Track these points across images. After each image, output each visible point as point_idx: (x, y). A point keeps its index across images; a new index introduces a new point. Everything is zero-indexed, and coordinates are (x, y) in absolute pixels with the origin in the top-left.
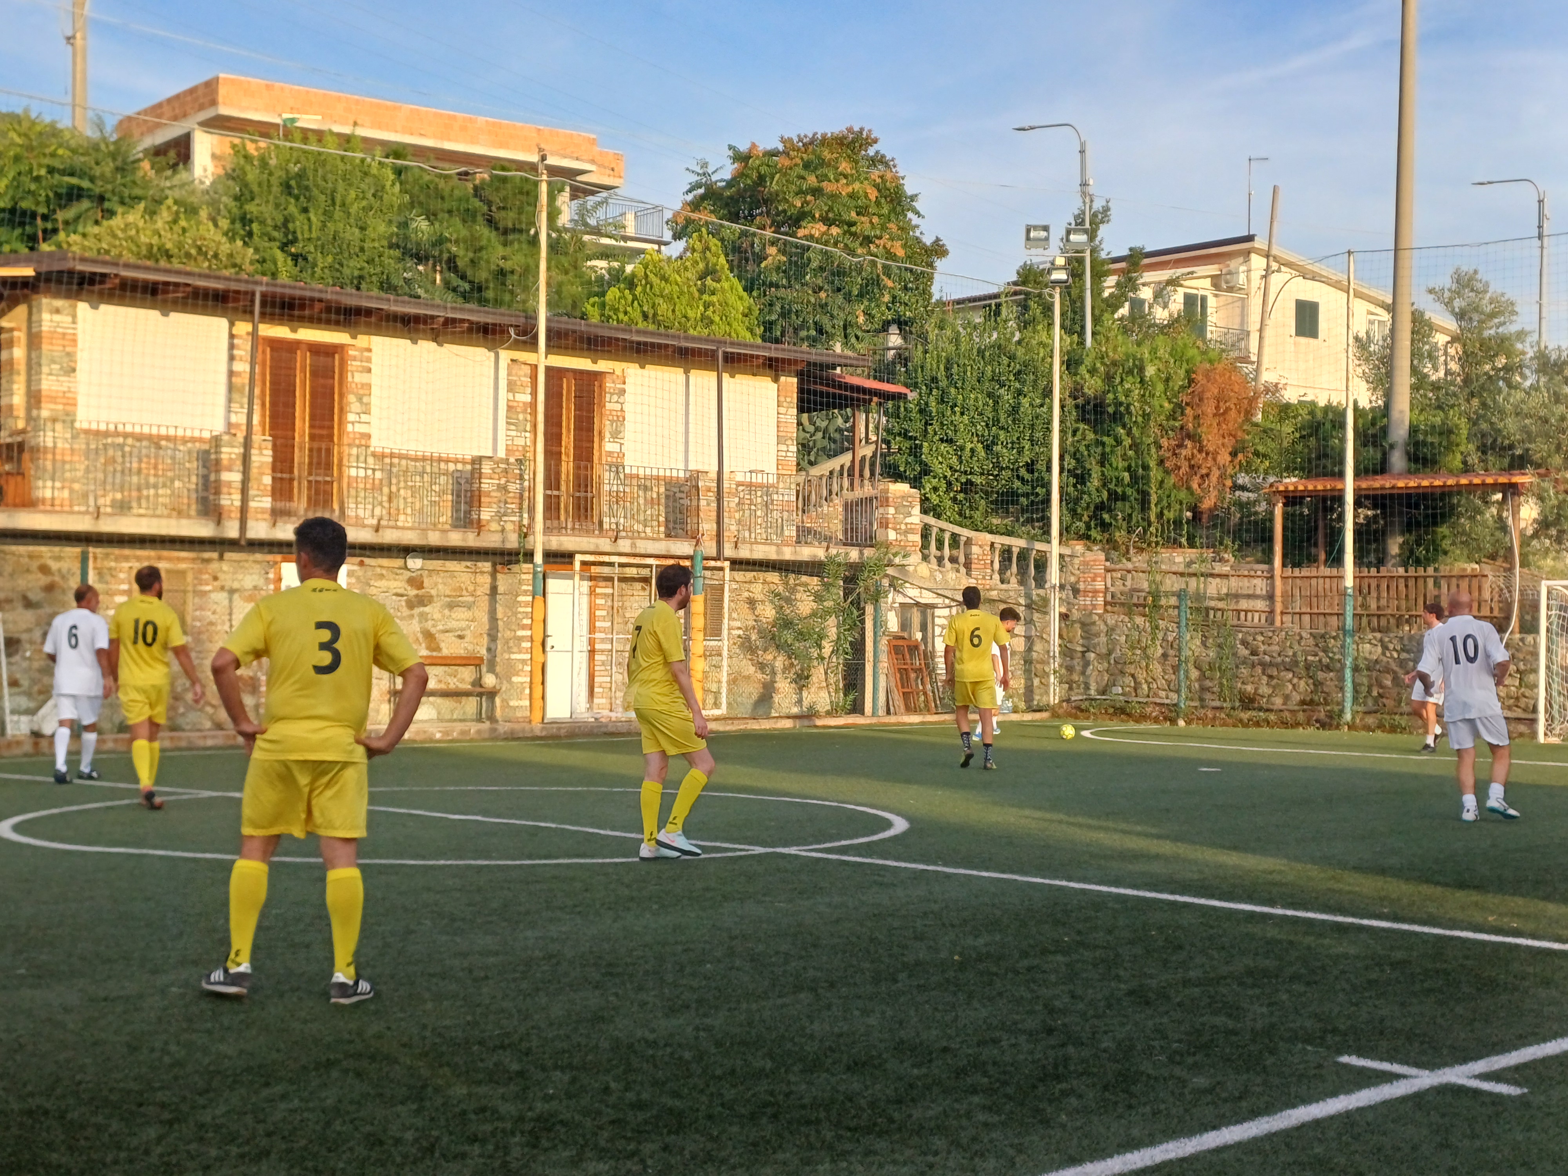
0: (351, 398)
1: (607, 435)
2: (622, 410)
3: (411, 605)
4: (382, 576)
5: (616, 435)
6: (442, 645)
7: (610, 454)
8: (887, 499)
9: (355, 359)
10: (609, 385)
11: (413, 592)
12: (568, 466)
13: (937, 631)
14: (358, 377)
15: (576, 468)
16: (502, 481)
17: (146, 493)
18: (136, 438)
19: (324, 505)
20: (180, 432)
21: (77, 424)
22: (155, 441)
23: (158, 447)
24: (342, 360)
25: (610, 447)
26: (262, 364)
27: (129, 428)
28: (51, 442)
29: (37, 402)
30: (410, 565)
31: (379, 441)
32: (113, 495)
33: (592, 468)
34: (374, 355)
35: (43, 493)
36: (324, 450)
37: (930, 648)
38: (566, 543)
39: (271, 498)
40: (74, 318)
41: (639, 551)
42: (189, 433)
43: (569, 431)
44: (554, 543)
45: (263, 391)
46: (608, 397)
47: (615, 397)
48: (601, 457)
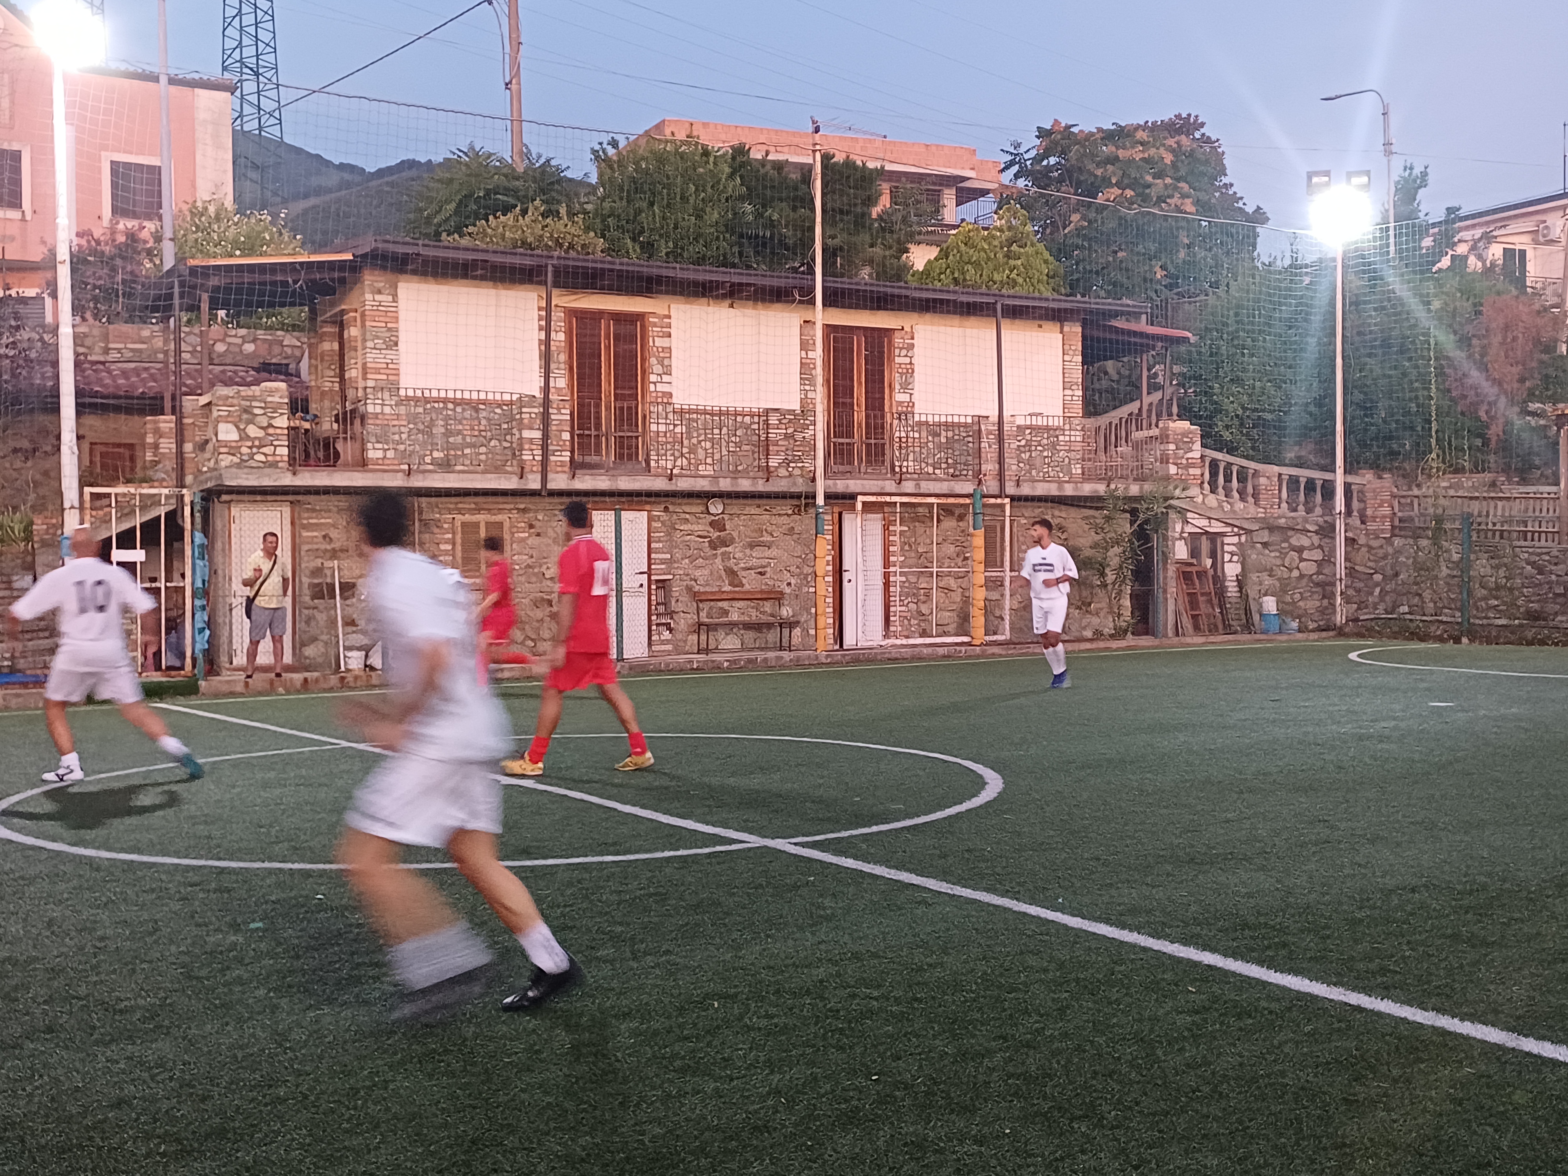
0: (653, 361)
1: (897, 387)
2: (911, 363)
3: (713, 546)
4: (687, 521)
5: (906, 386)
6: (744, 581)
7: (900, 403)
8: (1168, 436)
9: (655, 325)
10: (897, 340)
11: (715, 534)
12: (860, 415)
13: (1227, 557)
14: (659, 342)
15: (867, 417)
16: (790, 431)
17: (467, 451)
18: (456, 402)
19: (630, 458)
20: (498, 397)
21: (402, 392)
22: (474, 406)
23: (477, 410)
24: (643, 327)
25: (900, 397)
26: (569, 333)
27: (451, 395)
28: (378, 409)
29: (365, 373)
30: (712, 510)
31: (680, 399)
32: (436, 454)
33: (883, 417)
34: (673, 321)
35: (374, 453)
36: (629, 408)
37: (1219, 573)
38: (852, 485)
39: (572, 452)
40: (395, 297)
41: (922, 491)
42: (507, 397)
43: (860, 383)
44: (841, 486)
45: (570, 357)
46: (897, 351)
47: (904, 352)
48: (891, 406)
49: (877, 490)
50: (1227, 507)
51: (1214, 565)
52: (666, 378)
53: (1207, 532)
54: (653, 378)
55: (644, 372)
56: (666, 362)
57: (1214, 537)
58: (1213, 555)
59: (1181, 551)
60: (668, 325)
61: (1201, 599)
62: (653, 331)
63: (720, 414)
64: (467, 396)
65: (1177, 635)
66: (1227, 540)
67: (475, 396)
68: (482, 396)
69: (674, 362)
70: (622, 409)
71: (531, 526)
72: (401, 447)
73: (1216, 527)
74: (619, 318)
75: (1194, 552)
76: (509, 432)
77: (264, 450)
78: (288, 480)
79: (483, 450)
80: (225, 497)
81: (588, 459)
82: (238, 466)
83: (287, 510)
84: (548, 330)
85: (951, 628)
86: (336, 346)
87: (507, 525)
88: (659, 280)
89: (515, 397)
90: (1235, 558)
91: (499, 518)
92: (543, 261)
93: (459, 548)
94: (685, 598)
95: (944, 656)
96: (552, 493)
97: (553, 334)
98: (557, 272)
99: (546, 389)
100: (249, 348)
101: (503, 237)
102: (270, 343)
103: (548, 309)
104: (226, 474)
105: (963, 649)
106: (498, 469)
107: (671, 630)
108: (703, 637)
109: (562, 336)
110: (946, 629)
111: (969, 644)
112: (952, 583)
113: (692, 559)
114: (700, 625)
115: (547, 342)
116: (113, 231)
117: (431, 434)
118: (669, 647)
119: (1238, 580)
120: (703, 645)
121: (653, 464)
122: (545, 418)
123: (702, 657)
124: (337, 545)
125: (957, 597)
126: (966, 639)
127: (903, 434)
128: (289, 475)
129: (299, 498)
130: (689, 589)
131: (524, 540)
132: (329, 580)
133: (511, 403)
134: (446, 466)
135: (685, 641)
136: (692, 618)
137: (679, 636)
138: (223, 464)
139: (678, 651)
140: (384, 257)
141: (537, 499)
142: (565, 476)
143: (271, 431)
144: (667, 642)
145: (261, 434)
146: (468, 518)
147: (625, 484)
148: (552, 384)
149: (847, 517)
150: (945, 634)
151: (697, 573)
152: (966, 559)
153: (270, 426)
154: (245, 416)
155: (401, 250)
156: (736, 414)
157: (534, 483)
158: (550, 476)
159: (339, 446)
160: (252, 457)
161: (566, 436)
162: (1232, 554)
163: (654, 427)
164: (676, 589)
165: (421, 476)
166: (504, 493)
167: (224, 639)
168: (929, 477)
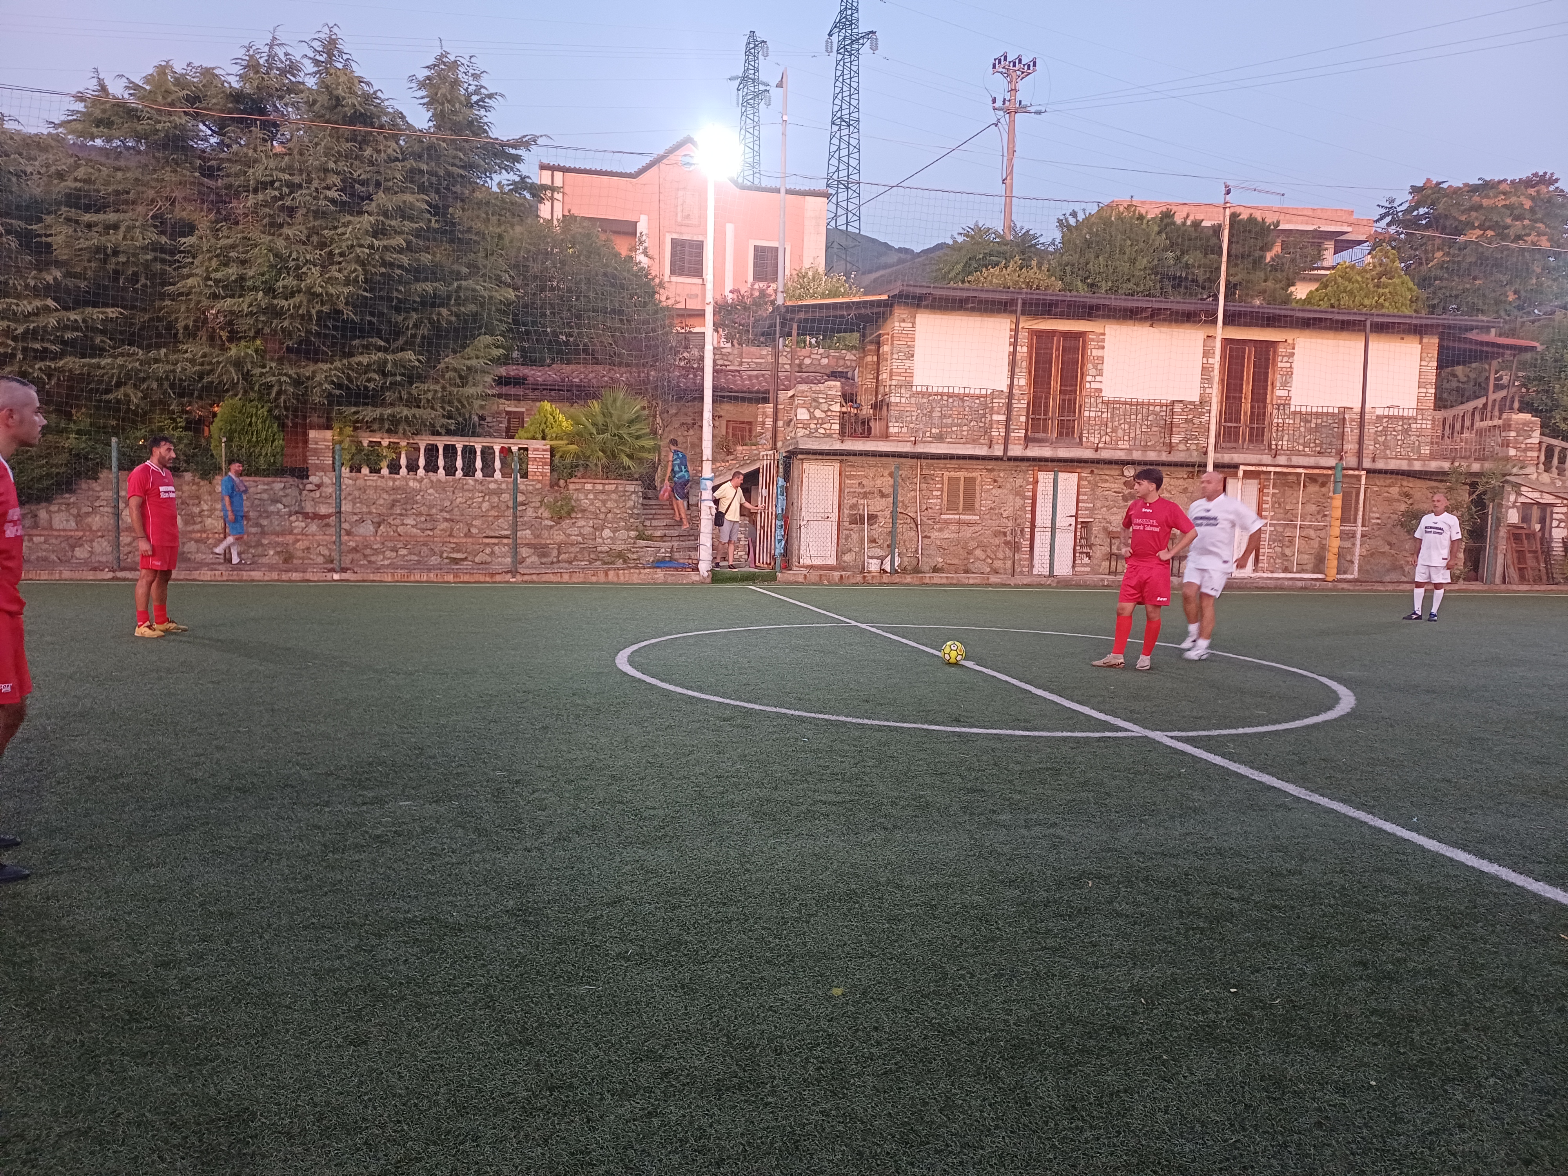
0: (1090, 366)
1: (1278, 385)
2: (1291, 367)
4: (1106, 481)
5: (1285, 385)
7: (1280, 397)
8: (1510, 425)
9: (1093, 340)
10: (1281, 350)
12: (1246, 406)
13: (1555, 523)
14: (1095, 353)
15: (1252, 407)
16: (1190, 417)
17: (954, 429)
18: (949, 395)
19: (1067, 435)
20: (978, 392)
21: (914, 388)
22: (961, 397)
23: (963, 401)
24: (1084, 342)
25: (1279, 393)
26: (1030, 347)
27: (946, 390)
28: (898, 400)
29: (891, 376)
30: (1126, 473)
31: (1108, 393)
32: (934, 431)
33: (1265, 407)
34: (1106, 337)
35: (893, 430)
36: (1069, 400)
37: (1547, 536)
38: (1236, 458)
39: (1027, 430)
40: (914, 323)
41: (1293, 464)
42: (984, 392)
43: (1248, 383)
44: (1227, 458)
45: (1030, 364)
46: (1280, 358)
47: (1285, 359)
48: (1272, 400)
49: (1256, 462)
50: (1559, 483)
51: (1542, 529)
52: (1098, 379)
53: (1538, 503)
54: (1089, 378)
55: (1082, 375)
56: (1099, 367)
57: (1544, 508)
58: (1542, 521)
59: (1513, 517)
60: (1103, 341)
61: (1529, 555)
62: (1091, 344)
63: (1137, 404)
64: (956, 391)
65: (1504, 582)
66: (1556, 510)
67: (962, 391)
68: (967, 391)
69: (1106, 367)
70: (1064, 400)
71: (995, 481)
72: (911, 426)
73: (1548, 499)
74: (1067, 335)
75: (1525, 518)
76: (984, 415)
77: (824, 426)
78: (837, 446)
79: (965, 428)
80: (799, 457)
81: (1037, 435)
82: (808, 436)
83: (838, 467)
84: (1015, 344)
85: (1309, 567)
86: (875, 358)
87: (978, 479)
88: (1098, 307)
89: (989, 392)
90: (1563, 524)
91: (973, 475)
92: (1016, 296)
93: (945, 494)
94: (1102, 535)
95: (1302, 588)
96: (1010, 459)
97: (1019, 348)
98: (1024, 304)
99: (1011, 386)
100: (825, 361)
101: (991, 282)
102: (838, 358)
103: (1016, 330)
104: (800, 441)
105: (1318, 583)
106: (974, 442)
107: (1088, 555)
108: (1113, 563)
109: (1025, 349)
110: (1305, 567)
111: (1323, 580)
112: (1312, 533)
113: (1109, 508)
114: (1112, 554)
115: (1014, 354)
116: (752, 289)
117: (931, 417)
118: (1088, 569)
119: (1564, 542)
120: (1113, 569)
121: (1084, 439)
122: (1009, 406)
123: (1111, 578)
124: (867, 490)
125: (1315, 544)
126: (1320, 576)
127: (1280, 421)
128: (839, 442)
129: (846, 458)
130: (1105, 529)
131: (988, 490)
132: (861, 512)
133: (986, 396)
134: (940, 438)
135: (1100, 566)
136: (1106, 549)
137: (1095, 562)
138: (799, 435)
139: (1094, 572)
140: (907, 297)
141: (1000, 463)
142: (1021, 447)
143: (829, 413)
144: (1086, 565)
145: (823, 415)
146: (953, 474)
147: (1063, 453)
148: (1015, 382)
149: (1230, 482)
150: (1303, 571)
151: (1113, 518)
152: (1325, 516)
153: (829, 410)
154: (814, 404)
155: (919, 291)
156: (1149, 404)
157: (998, 451)
158: (1010, 447)
159: (872, 424)
160: (816, 430)
161: (1023, 419)
162: (1560, 521)
163: (1087, 414)
164: (1095, 529)
165: (922, 445)
166: (977, 458)
167: (795, 547)
168: (1299, 453)
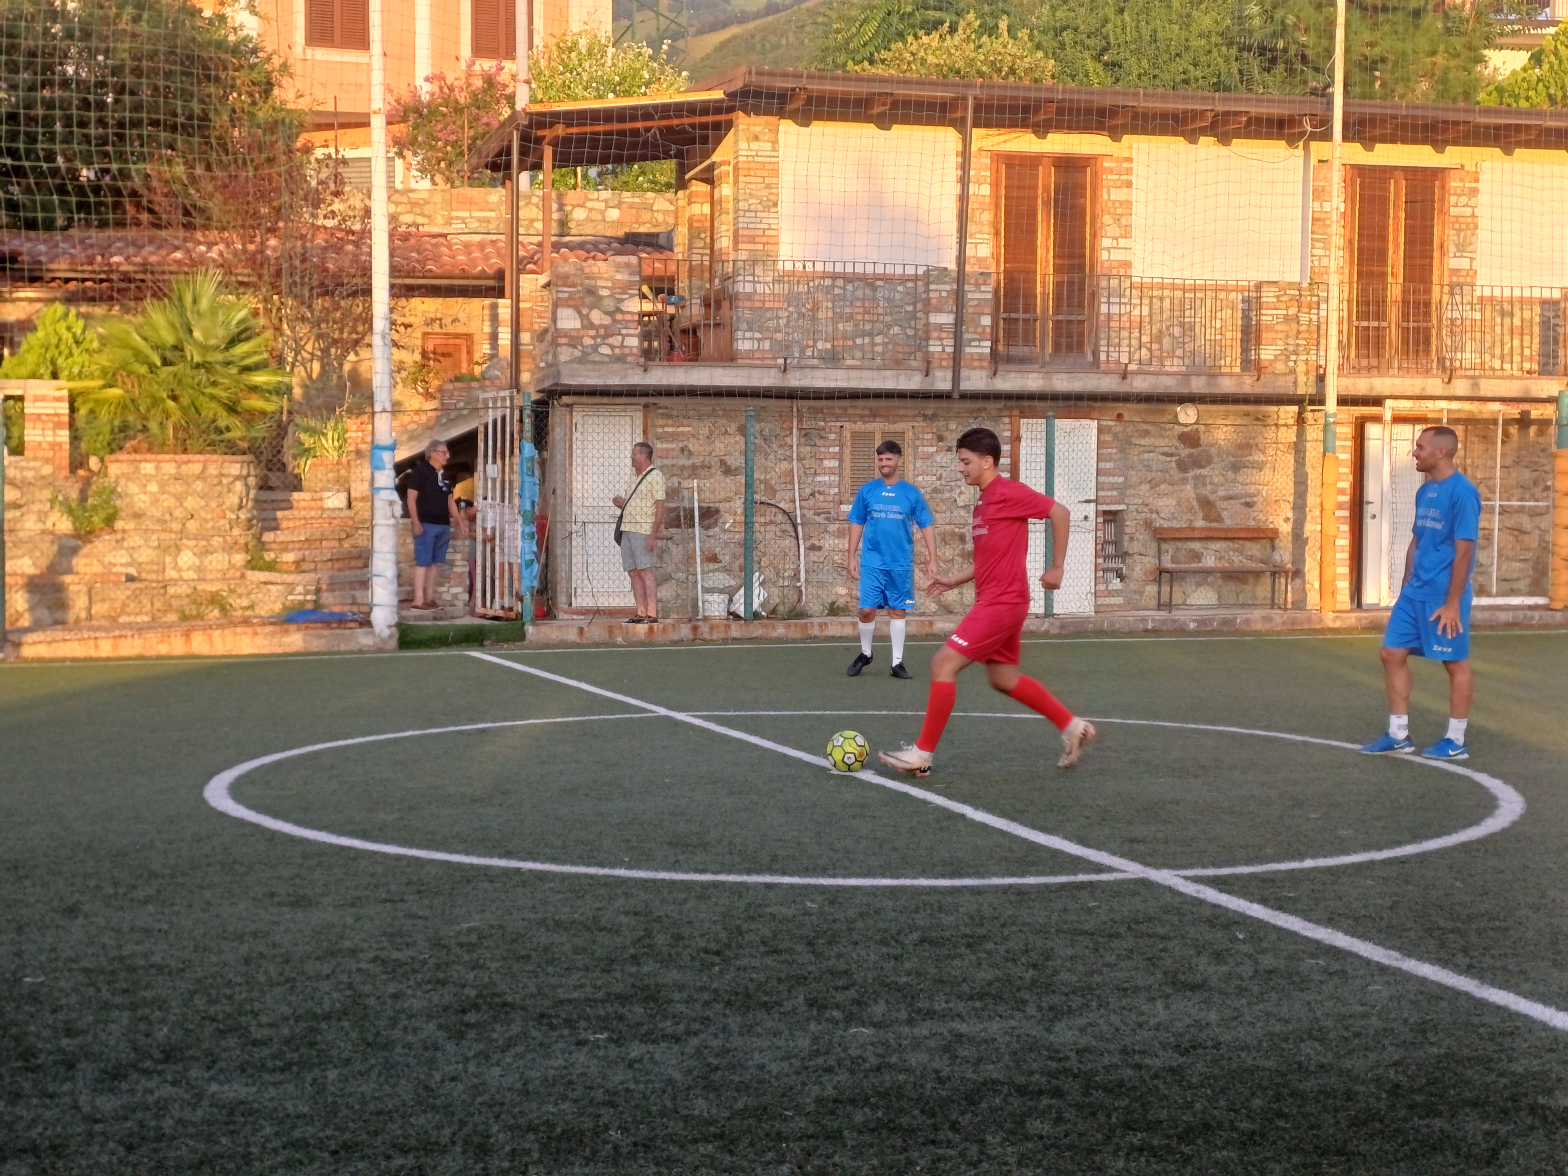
0: (1107, 219)
1: (1452, 249)
2: (1473, 216)
3: (1183, 467)
4: (1146, 433)
5: (1462, 248)
6: (1225, 515)
7: (1455, 271)
9: (1111, 171)
10: (1454, 184)
11: (1185, 452)
12: (1394, 290)
14: (1116, 194)
15: (1405, 292)
16: (1292, 311)
17: (859, 341)
18: (848, 278)
19: (1070, 348)
20: (899, 270)
21: (780, 266)
22: (868, 281)
23: (875, 289)
24: (1095, 175)
25: (1453, 263)
26: (995, 185)
27: (839, 268)
28: (749, 288)
29: (736, 242)
30: (1182, 418)
31: (1142, 270)
32: (820, 345)
33: (1428, 291)
34: (1134, 165)
35: (743, 345)
36: (1071, 283)
38: (1379, 385)
39: (995, 342)
40: (775, 144)
41: (1483, 393)
42: (910, 270)
43: (1397, 246)
44: (1361, 386)
45: (996, 216)
46: (1453, 199)
47: (1464, 200)
48: (1441, 277)
49: (1417, 392)
52: (1122, 242)
54: (1106, 242)
55: (1094, 235)
56: (1124, 221)
60: (1129, 171)
62: (1108, 179)
63: (1195, 289)
64: (859, 269)
67: (869, 269)
68: (880, 270)
69: (1136, 220)
70: (1062, 284)
71: (941, 439)
72: (779, 336)
74: (1062, 163)
76: (913, 316)
77: (611, 341)
78: (636, 378)
79: (879, 339)
80: (566, 399)
81: (1015, 351)
82: (582, 360)
83: (639, 417)
84: (964, 181)
85: (1522, 585)
86: (707, 209)
89: (920, 271)
91: (898, 427)
92: (962, 90)
93: (847, 465)
94: (1143, 536)
95: (1509, 625)
96: (965, 396)
97: (973, 189)
98: (979, 105)
99: (961, 259)
100: (613, 214)
102: (639, 208)
103: (967, 154)
104: (564, 370)
105: (1536, 614)
106: (898, 364)
107: (1121, 576)
108: (1166, 589)
109: (986, 190)
110: (1515, 586)
111: (1546, 608)
112: (1526, 522)
113: (1154, 485)
114: (1161, 571)
115: (963, 199)
117: (814, 319)
118: (1120, 600)
120: (1165, 598)
121: (1103, 357)
122: (959, 296)
123: (1163, 614)
124: (697, 461)
125: (1533, 541)
126: (1541, 601)
127: (1457, 315)
128: (639, 371)
129: (651, 400)
130: (1148, 524)
131: (929, 456)
132: (686, 504)
133: (915, 278)
134: (833, 359)
135: (1141, 593)
136: (1150, 562)
137: (1133, 586)
138: (563, 358)
139: (1130, 605)
140: (758, 94)
141: (944, 404)
142: (984, 374)
143: (619, 317)
144: (1118, 593)
145: (607, 320)
146: (860, 426)
147: (1062, 383)
148: (970, 251)
149: (1373, 430)
150: (1512, 592)
151: (1161, 503)
152: (1547, 488)
153: (618, 310)
154: (588, 300)
155: (780, 84)
156: (1217, 289)
157: (942, 382)
158: (964, 373)
159: (701, 334)
160: (595, 348)
161: (986, 321)
163: (1104, 308)
164: (1130, 525)
165: (798, 374)
166: (902, 395)
167: (562, 574)
168: (1494, 375)
